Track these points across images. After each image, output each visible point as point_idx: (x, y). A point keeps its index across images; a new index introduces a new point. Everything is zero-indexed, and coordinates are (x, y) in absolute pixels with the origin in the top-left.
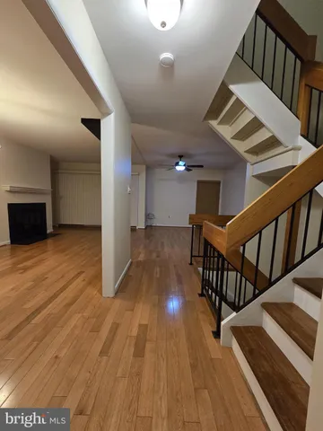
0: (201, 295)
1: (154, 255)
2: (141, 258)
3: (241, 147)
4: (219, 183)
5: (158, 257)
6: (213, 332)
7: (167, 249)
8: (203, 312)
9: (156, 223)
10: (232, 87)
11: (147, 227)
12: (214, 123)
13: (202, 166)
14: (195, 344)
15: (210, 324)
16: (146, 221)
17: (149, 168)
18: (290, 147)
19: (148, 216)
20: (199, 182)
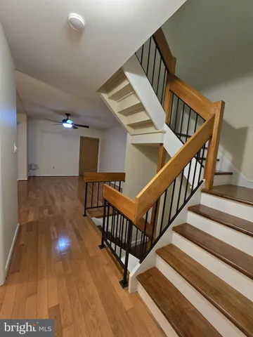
0: (102, 247)
1: (46, 211)
2: (31, 218)
3: (125, 120)
4: (97, 140)
5: (50, 212)
6: (121, 282)
7: (58, 203)
8: (108, 265)
9: (40, 173)
10: (127, 74)
11: (29, 177)
12: (105, 96)
13: (88, 127)
14: (111, 304)
15: (117, 275)
16: (28, 171)
17: (31, 118)
18: (160, 130)
19: (30, 167)
20: (82, 138)
